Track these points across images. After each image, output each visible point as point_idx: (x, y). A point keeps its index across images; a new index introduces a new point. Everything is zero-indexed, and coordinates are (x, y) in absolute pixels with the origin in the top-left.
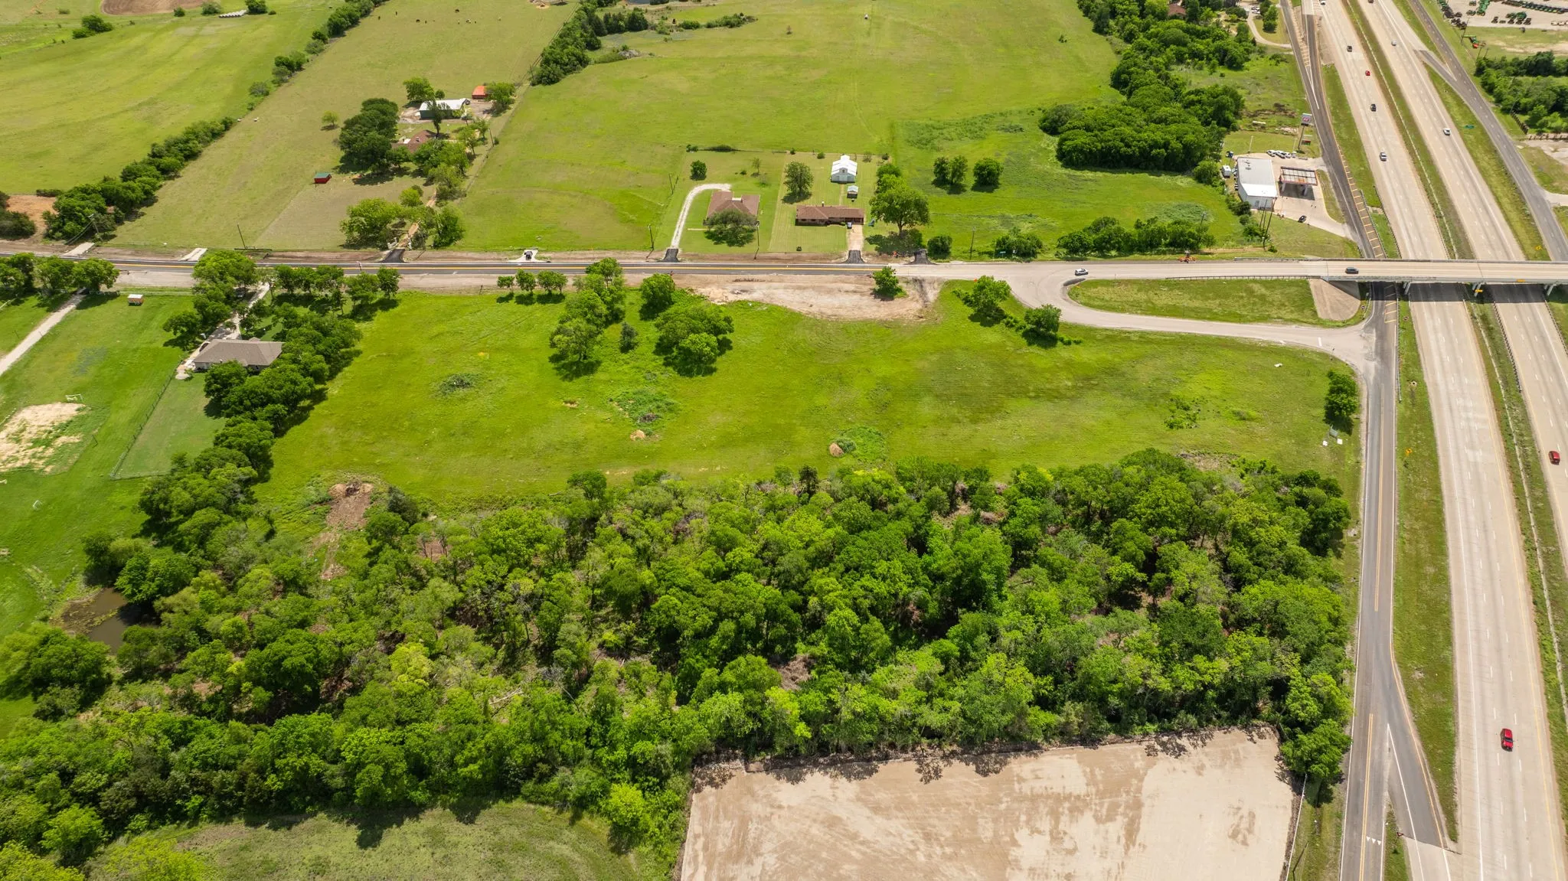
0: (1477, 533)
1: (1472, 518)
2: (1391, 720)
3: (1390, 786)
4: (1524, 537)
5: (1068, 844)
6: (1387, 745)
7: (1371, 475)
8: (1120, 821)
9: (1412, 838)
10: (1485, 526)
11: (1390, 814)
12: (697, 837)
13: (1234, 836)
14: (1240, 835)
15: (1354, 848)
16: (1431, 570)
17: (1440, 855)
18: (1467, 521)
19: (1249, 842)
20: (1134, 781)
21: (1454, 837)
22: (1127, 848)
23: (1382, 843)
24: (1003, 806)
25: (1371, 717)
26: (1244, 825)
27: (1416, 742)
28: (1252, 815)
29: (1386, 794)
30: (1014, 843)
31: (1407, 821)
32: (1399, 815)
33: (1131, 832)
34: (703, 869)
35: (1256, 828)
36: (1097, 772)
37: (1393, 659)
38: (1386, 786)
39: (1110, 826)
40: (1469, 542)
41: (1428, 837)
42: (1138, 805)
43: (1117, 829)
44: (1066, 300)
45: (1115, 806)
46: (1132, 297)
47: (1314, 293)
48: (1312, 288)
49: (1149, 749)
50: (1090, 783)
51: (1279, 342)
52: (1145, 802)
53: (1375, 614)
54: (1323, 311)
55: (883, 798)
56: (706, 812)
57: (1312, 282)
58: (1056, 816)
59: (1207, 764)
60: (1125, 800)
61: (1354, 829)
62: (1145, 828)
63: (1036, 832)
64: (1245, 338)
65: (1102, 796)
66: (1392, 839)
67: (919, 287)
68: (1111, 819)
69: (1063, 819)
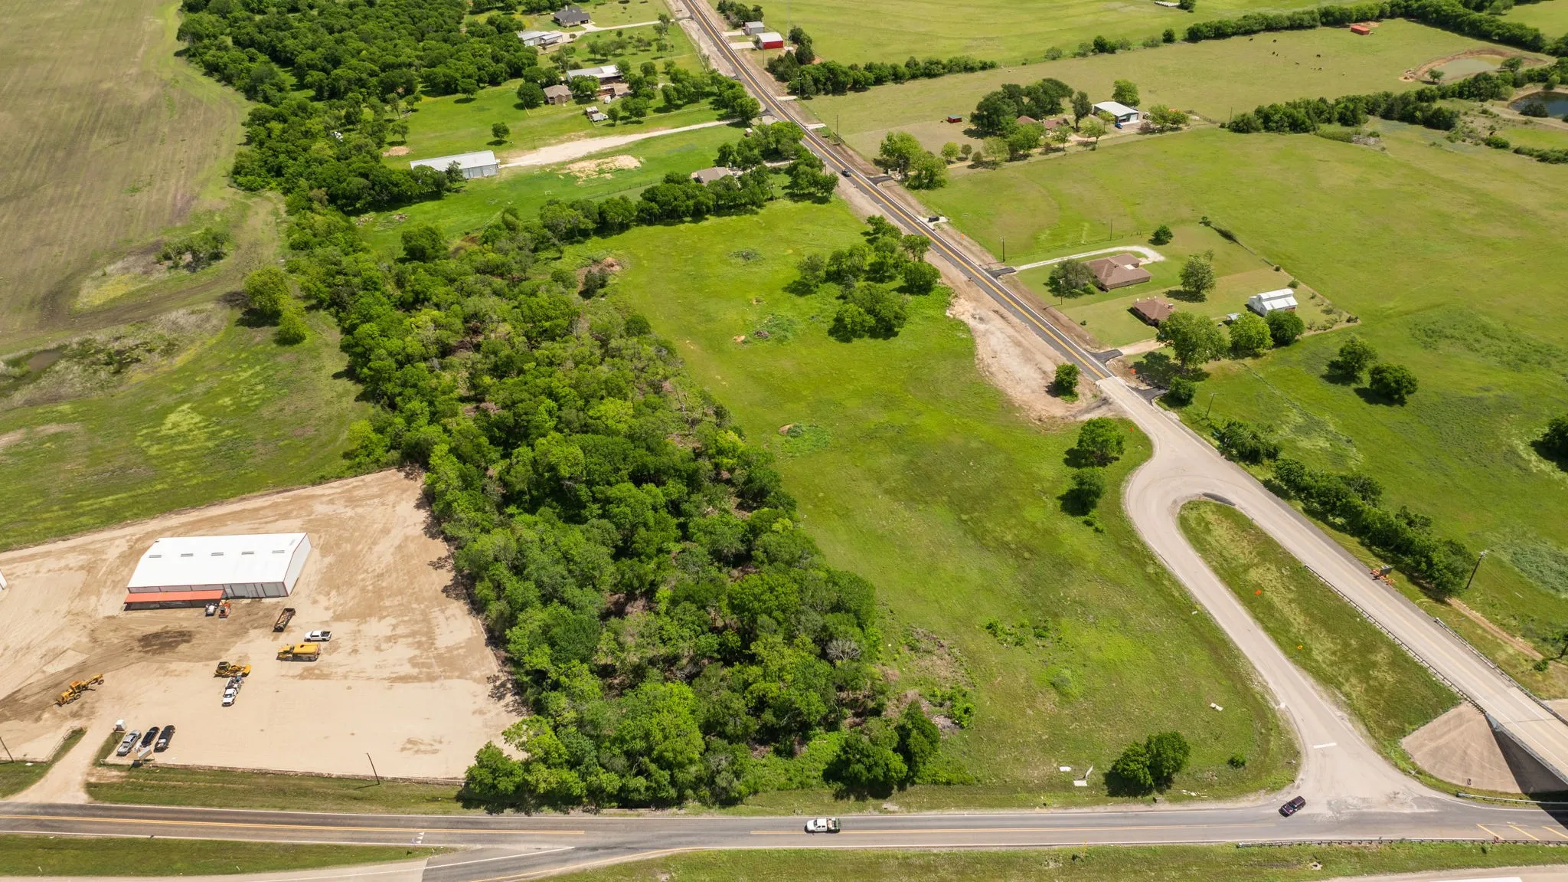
2: (578, 850)
3: (489, 849)
5: (384, 646)
6: (546, 846)
8: (415, 671)
9: (428, 865)
11: (455, 850)
12: (363, 480)
13: (410, 741)
14: (412, 744)
15: (409, 824)
19: (405, 752)
20: (457, 674)
22: (389, 679)
23: (421, 844)
24: (415, 606)
25: (583, 832)
26: (422, 748)
28: (435, 752)
30: (381, 618)
31: (447, 862)
32: (452, 856)
33: (405, 679)
34: (339, 490)
35: (421, 755)
36: (462, 651)
37: (677, 850)
38: (490, 846)
39: (408, 666)
42: (431, 678)
43: (407, 669)
44: (1175, 502)
45: (429, 666)
46: (1241, 551)
47: (1444, 717)
48: (1453, 712)
49: (497, 678)
50: (449, 649)
51: (1277, 703)
52: (437, 684)
53: (744, 832)
54: (1418, 742)
55: (412, 547)
56: (385, 478)
57: (1465, 708)
58: (413, 634)
59: (488, 716)
60: (437, 670)
61: (434, 824)
62: (412, 687)
63: (395, 627)
64: (1254, 668)
65: (439, 658)
66: (426, 851)
67: (1094, 405)
68: (414, 665)
69: (410, 640)
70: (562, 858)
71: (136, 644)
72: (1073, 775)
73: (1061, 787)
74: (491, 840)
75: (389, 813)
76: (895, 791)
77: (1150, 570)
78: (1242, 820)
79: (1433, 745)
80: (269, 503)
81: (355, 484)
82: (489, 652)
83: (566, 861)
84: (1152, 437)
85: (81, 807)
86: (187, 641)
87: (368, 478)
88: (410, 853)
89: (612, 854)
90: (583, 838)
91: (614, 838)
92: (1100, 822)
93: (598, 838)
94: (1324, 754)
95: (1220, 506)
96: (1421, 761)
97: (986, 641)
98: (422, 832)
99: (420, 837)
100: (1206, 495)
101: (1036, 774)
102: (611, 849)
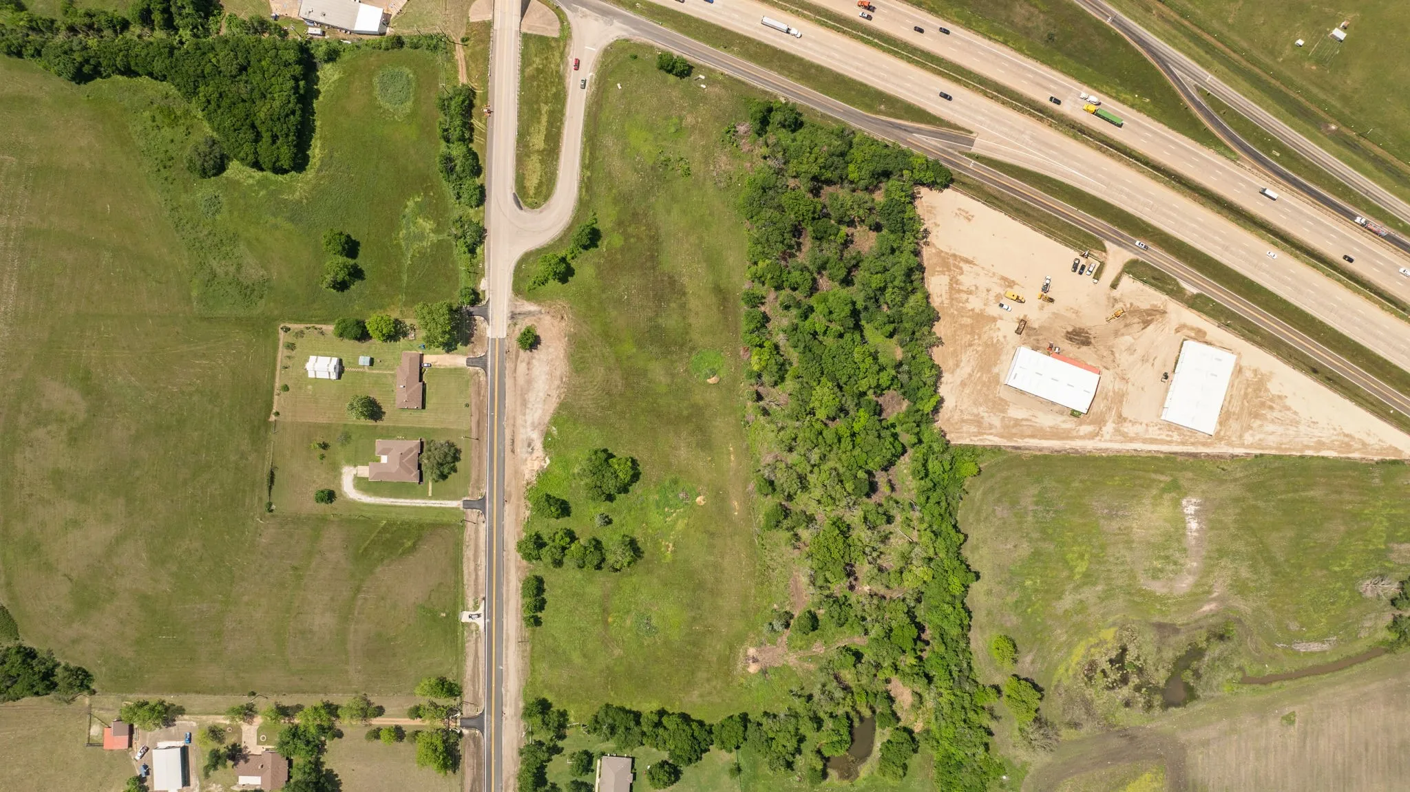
2: (912, 133)
3: (948, 148)
5: (973, 288)
8: (962, 264)
9: (969, 149)
11: (960, 152)
13: (969, 220)
14: (968, 217)
15: (975, 173)
17: (978, 140)
19: (971, 215)
20: (943, 255)
21: (971, 133)
22: (974, 265)
24: (955, 312)
25: (909, 140)
26: (964, 214)
28: (959, 209)
30: (973, 310)
32: (962, 150)
33: (967, 261)
34: (985, 436)
35: (965, 210)
36: (938, 269)
39: (964, 269)
41: (970, 142)
42: (954, 256)
43: (965, 267)
44: (541, 212)
45: (955, 265)
46: (534, 163)
47: (535, 33)
48: (529, 32)
49: (925, 243)
50: (943, 273)
51: (592, 77)
52: (953, 252)
53: (846, 113)
54: (553, 32)
55: (951, 363)
56: (958, 438)
57: (524, 30)
58: (959, 291)
59: (932, 221)
60: (951, 261)
61: (966, 169)
62: (965, 255)
63: (967, 301)
65: (949, 270)
66: (971, 156)
67: (521, 317)
68: (961, 268)
69: (961, 288)
70: (919, 131)
71: (1093, 341)
72: (703, 82)
73: (710, 81)
74: (944, 151)
75: (983, 184)
77: (589, 174)
78: (650, 33)
79: (549, 28)
80: (1026, 440)
81: (976, 439)
82: (925, 264)
83: (918, 129)
85: (1107, 240)
86: (1068, 332)
87: (967, 441)
88: (978, 158)
89: (900, 124)
90: (910, 137)
91: (896, 131)
92: (706, 57)
93: (903, 134)
94: (594, 45)
95: (521, 198)
96: (557, 25)
97: (694, 168)
98: (971, 167)
100: (521, 208)
101: (717, 90)
102: (899, 127)
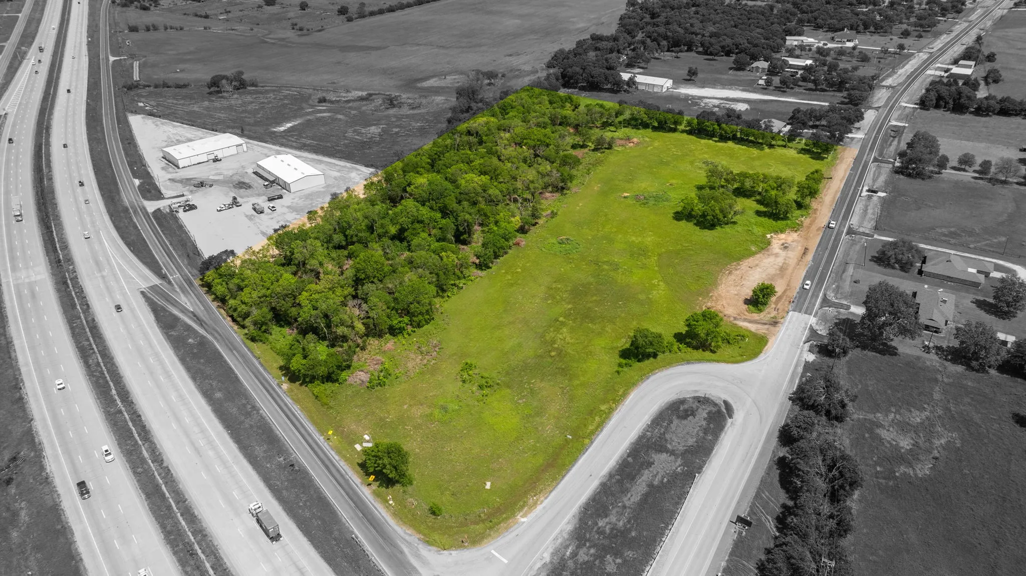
0: (202, 443)
1: (211, 453)
2: (192, 312)
3: (178, 293)
4: (165, 465)
6: (189, 305)
7: (310, 435)
9: (160, 284)
10: (199, 453)
15: (179, 268)
16: (218, 395)
17: (144, 286)
18: (214, 448)
21: (142, 293)
23: (171, 278)
25: (203, 308)
27: (175, 312)
29: (178, 290)
31: (165, 287)
37: (208, 336)
38: (180, 292)
40: (203, 431)
41: (153, 288)
44: (696, 392)
46: (681, 442)
64: (551, 492)
66: (167, 281)
67: (763, 320)
76: (298, 383)
77: (603, 407)
83: (183, 312)
84: (762, 356)
85: (147, 213)
89: (195, 322)
90: (199, 310)
93: (201, 314)
95: (720, 413)
97: (455, 369)
99: (175, 276)
